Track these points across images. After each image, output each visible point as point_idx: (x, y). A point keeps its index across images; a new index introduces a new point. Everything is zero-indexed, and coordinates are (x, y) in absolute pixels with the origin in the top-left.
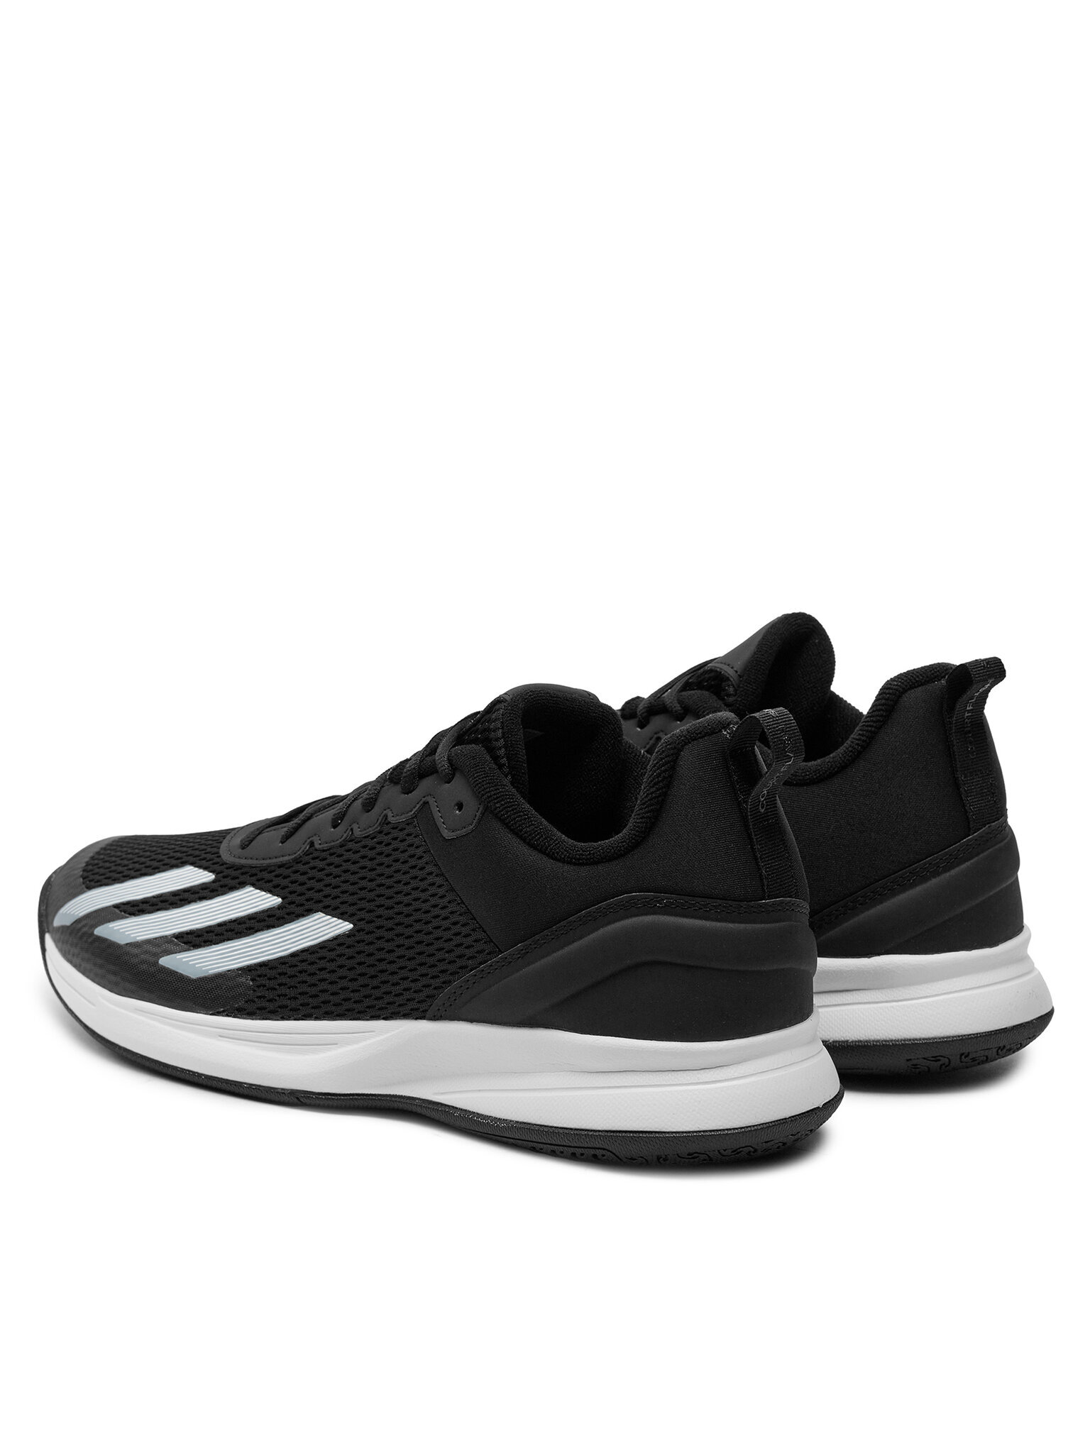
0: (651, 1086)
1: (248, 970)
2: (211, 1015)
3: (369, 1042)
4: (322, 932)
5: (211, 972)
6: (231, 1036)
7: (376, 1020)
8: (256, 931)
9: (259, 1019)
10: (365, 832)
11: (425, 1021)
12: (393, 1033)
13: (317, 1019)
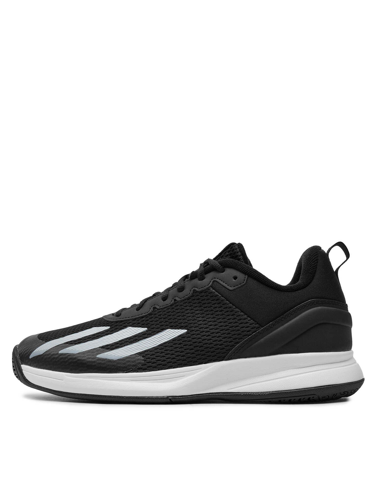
0: (327, 369)
1: (140, 354)
2: (125, 373)
3: (199, 373)
4: (171, 335)
5: (123, 357)
6: (137, 380)
7: (201, 364)
8: (139, 341)
9: (148, 371)
10: (184, 298)
11: (224, 361)
12: (210, 368)
13: (174, 368)
